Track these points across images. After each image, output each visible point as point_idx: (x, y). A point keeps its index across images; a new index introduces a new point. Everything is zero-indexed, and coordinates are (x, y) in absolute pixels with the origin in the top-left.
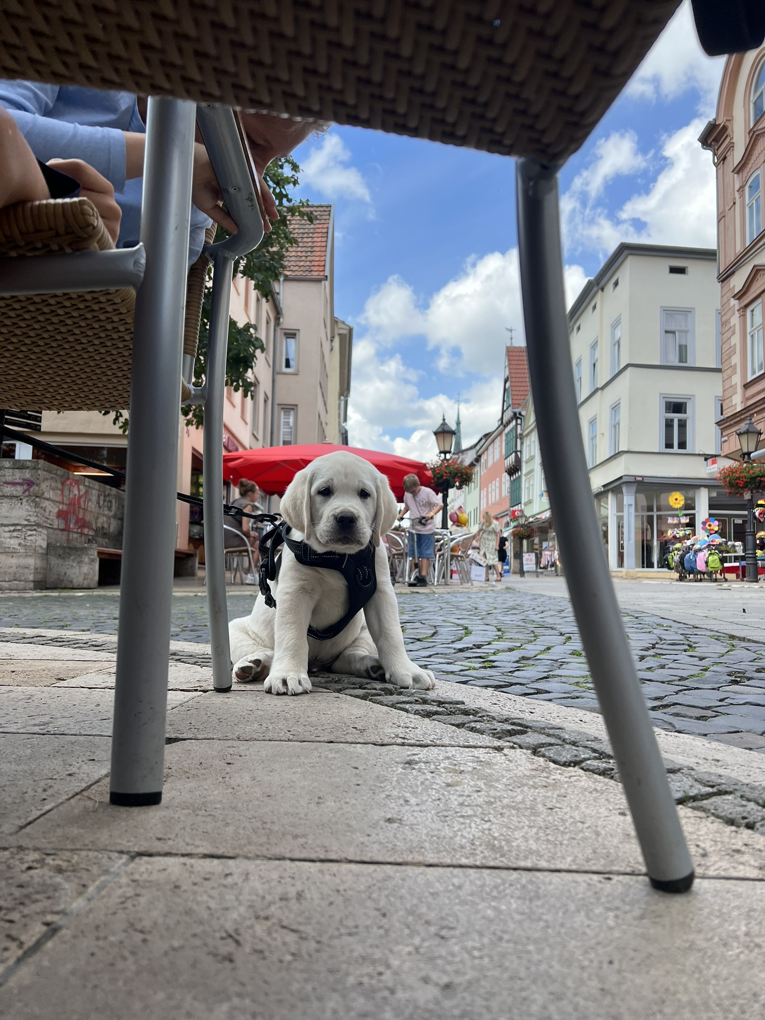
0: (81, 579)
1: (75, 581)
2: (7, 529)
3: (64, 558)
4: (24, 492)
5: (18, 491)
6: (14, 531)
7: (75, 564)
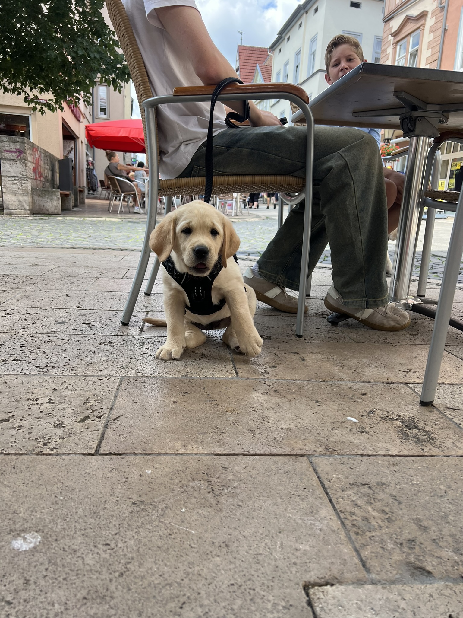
0: (53, 209)
1: (49, 210)
2: (10, 179)
3: (42, 197)
4: (18, 157)
5: (14, 155)
6: (14, 180)
7: (49, 200)
